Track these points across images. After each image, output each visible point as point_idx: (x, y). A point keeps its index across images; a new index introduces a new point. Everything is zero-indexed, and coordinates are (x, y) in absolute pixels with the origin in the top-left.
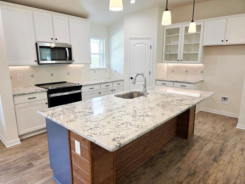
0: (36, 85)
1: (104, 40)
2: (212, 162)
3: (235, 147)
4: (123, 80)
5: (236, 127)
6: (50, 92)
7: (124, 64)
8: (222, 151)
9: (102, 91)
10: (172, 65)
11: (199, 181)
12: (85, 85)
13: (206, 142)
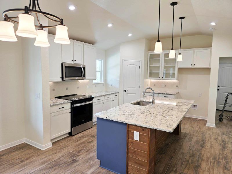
0: (56, 98)
1: (103, 61)
2: (201, 148)
3: (211, 138)
4: (119, 93)
5: (206, 126)
6: (73, 103)
7: (120, 80)
8: (204, 141)
9: (105, 101)
10: (154, 80)
11: (198, 159)
12: (95, 97)
13: (191, 136)
